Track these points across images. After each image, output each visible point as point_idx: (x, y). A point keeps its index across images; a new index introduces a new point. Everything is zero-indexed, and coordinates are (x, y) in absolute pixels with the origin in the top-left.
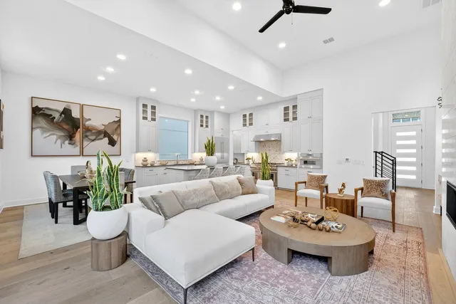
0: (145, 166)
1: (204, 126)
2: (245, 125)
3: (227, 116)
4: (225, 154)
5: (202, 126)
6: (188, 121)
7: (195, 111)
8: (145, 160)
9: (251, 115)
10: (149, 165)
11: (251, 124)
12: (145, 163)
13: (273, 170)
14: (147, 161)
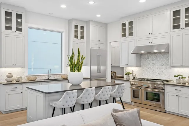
0: (9, 83)
1: (79, 37)
2: (124, 35)
3: (104, 26)
4: (102, 68)
5: (76, 37)
6: (61, 33)
7: (70, 21)
8: (10, 76)
9: (131, 23)
10: (14, 82)
11: (131, 34)
12: (10, 79)
13: (159, 88)
14: (12, 76)
